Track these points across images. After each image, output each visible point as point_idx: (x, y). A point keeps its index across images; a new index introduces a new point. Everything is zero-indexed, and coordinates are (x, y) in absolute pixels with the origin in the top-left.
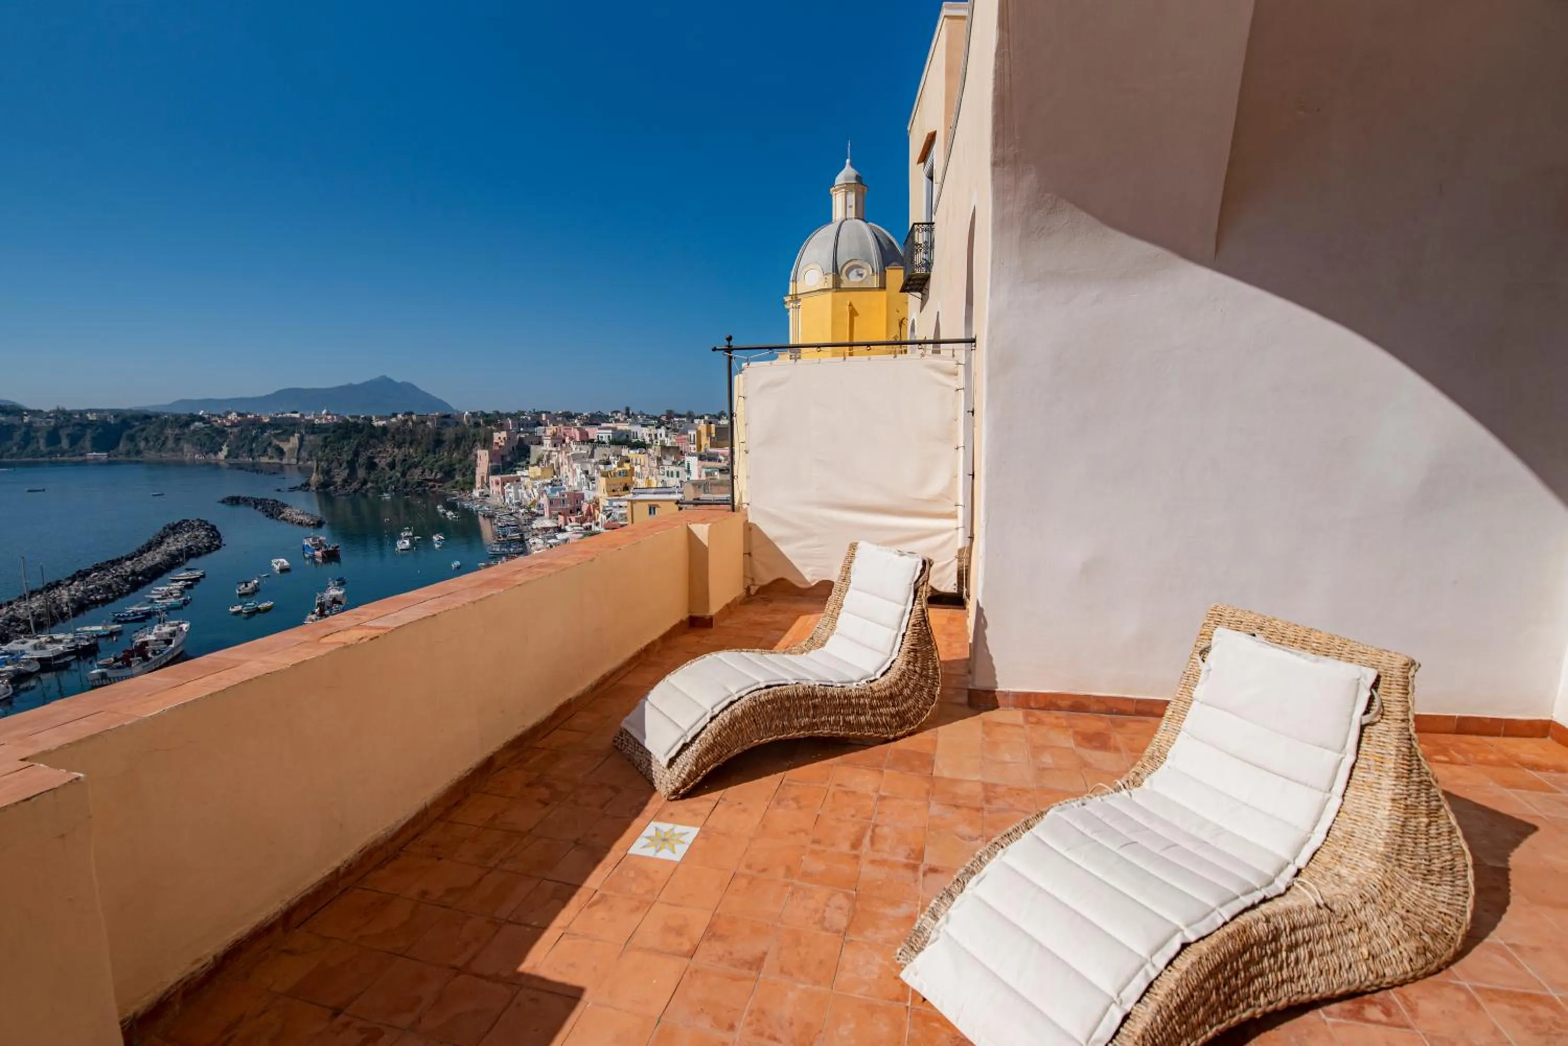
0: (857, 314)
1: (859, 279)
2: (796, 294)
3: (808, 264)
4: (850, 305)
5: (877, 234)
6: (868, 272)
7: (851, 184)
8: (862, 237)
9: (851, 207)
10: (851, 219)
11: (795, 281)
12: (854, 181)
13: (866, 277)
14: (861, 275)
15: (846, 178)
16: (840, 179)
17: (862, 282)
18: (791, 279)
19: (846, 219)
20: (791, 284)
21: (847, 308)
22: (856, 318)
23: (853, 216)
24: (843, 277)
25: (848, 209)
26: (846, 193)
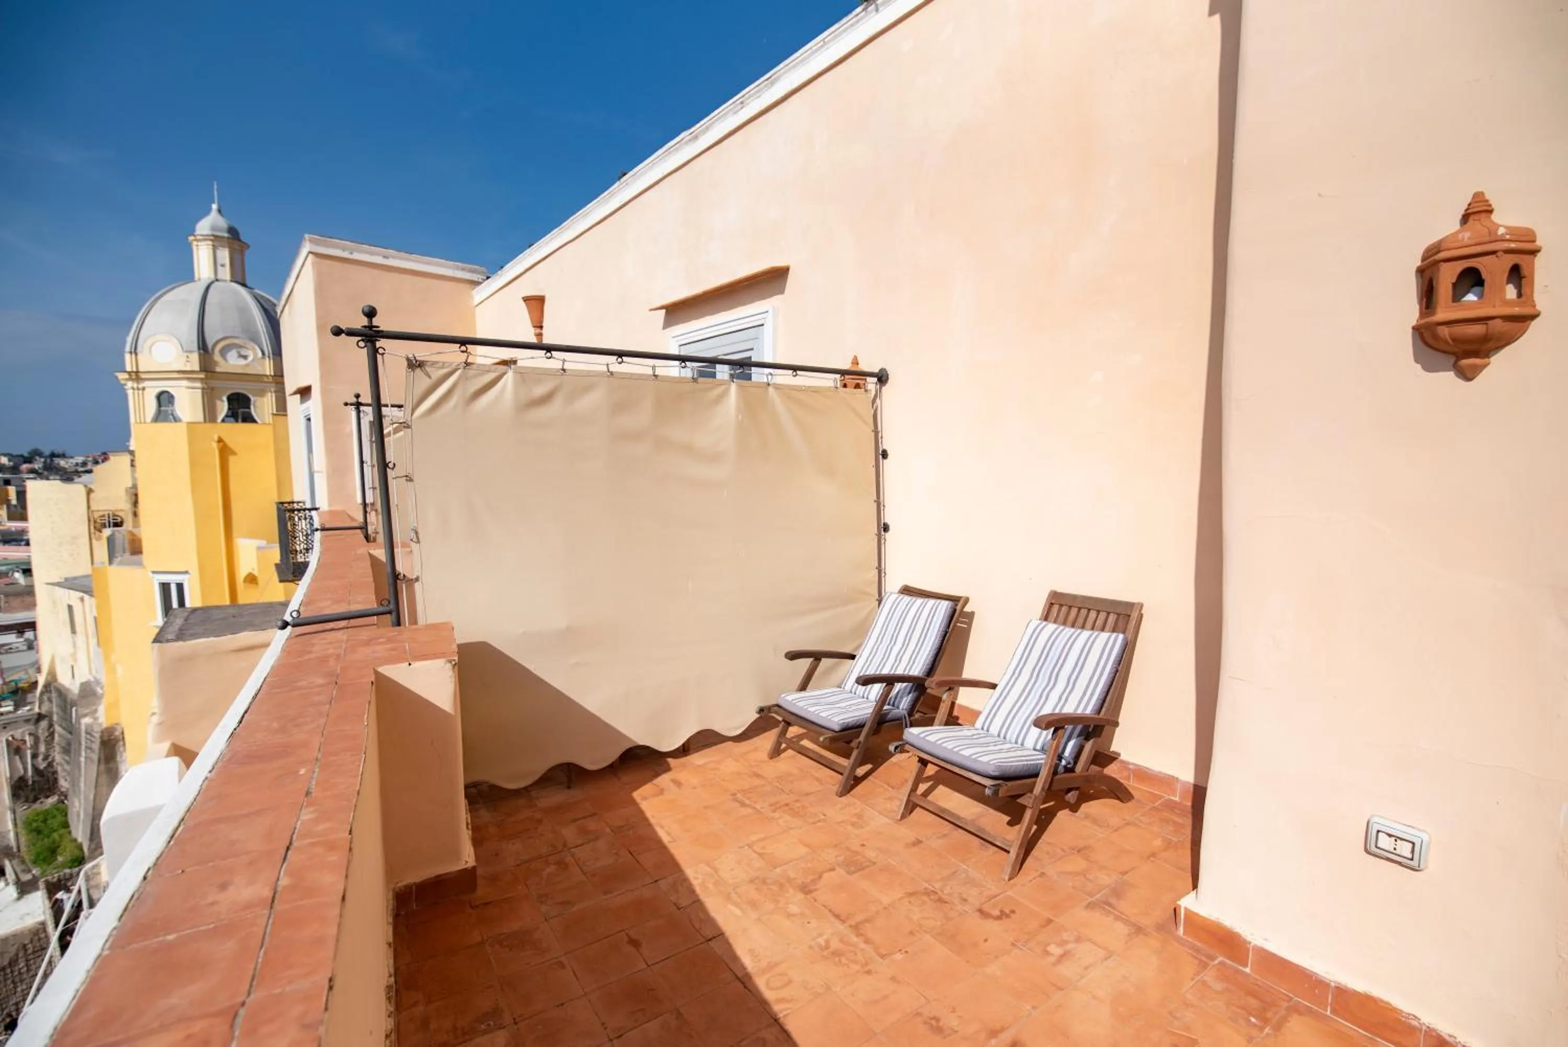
0: (234, 453)
1: (242, 362)
2: (137, 372)
3: (155, 334)
4: (220, 440)
5: (266, 306)
6: (255, 355)
7: (223, 237)
8: (243, 310)
9: (223, 265)
10: (225, 281)
11: (135, 351)
12: (226, 235)
13: (253, 360)
14: (245, 357)
15: (213, 228)
16: (204, 226)
17: (247, 365)
18: (128, 348)
19: (217, 280)
20: (127, 357)
21: (215, 445)
22: (232, 460)
23: (228, 277)
24: (217, 357)
25: (219, 268)
26: (215, 249)
